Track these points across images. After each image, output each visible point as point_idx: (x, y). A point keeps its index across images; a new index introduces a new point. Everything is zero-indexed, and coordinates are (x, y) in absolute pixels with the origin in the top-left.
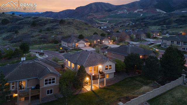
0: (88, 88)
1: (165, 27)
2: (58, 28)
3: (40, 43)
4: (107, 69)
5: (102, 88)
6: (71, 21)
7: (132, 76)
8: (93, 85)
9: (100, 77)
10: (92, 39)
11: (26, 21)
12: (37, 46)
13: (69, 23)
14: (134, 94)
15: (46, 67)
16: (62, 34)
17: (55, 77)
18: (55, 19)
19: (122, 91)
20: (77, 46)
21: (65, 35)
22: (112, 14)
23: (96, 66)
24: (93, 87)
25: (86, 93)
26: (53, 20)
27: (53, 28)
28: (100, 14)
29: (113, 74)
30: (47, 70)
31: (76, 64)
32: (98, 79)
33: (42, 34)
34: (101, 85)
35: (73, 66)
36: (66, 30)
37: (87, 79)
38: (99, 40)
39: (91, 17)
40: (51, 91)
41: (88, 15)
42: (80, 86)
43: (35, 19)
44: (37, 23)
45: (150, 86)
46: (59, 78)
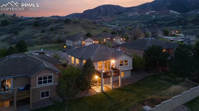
0: (97, 89)
1: (181, 28)
2: (63, 28)
3: (42, 43)
4: (121, 65)
5: (116, 89)
6: (78, 20)
7: (154, 74)
8: (104, 85)
9: (113, 74)
10: (101, 37)
11: (27, 22)
12: (39, 47)
13: (75, 22)
14: (161, 95)
15: (41, 63)
16: (67, 33)
17: (53, 75)
18: (60, 19)
19: (143, 92)
20: (84, 44)
21: (71, 35)
22: (122, 17)
23: (108, 61)
24: (104, 88)
25: (94, 95)
26: (57, 20)
27: (57, 28)
28: (109, 17)
29: (130, 72)
30: (42, 65)
31: (81, 60)
32: (111, 76)
33: (45, 34)
34: (114, 86)
35: (78, 62)
36: (72, 30)
37: (96, 77)
38: (109, 38)
39: (100, 21)
40: (47, 93)
41: (97, 18)
42: (87, 85)
43: (38, 19)
44: (40, 23)
45: (182, 85)
46: (57, 76)
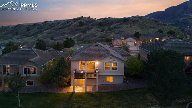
2: (120, 27)
13: (134, 22)
16: (122, 33)
17: (36, 67)
27: (115, 28)
33: (103, 33)
36: (128, 29)
38: (158, 39)
44: (105, 23)
